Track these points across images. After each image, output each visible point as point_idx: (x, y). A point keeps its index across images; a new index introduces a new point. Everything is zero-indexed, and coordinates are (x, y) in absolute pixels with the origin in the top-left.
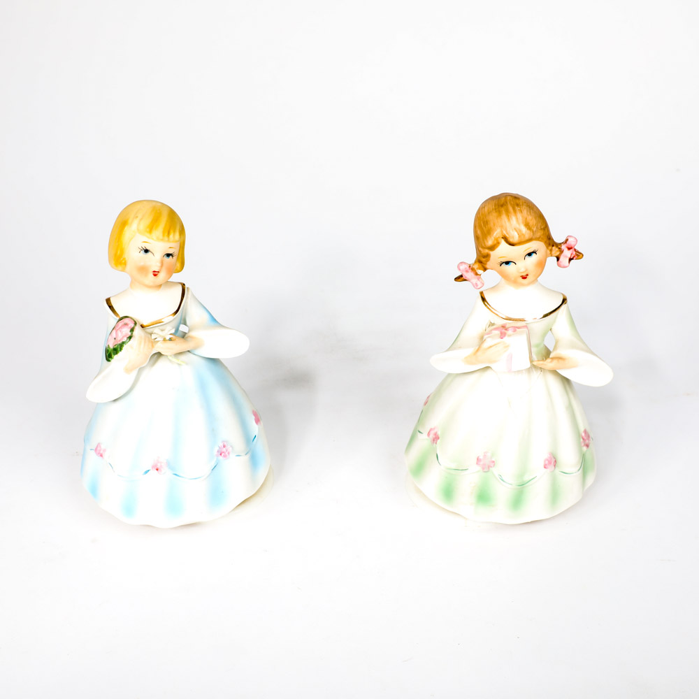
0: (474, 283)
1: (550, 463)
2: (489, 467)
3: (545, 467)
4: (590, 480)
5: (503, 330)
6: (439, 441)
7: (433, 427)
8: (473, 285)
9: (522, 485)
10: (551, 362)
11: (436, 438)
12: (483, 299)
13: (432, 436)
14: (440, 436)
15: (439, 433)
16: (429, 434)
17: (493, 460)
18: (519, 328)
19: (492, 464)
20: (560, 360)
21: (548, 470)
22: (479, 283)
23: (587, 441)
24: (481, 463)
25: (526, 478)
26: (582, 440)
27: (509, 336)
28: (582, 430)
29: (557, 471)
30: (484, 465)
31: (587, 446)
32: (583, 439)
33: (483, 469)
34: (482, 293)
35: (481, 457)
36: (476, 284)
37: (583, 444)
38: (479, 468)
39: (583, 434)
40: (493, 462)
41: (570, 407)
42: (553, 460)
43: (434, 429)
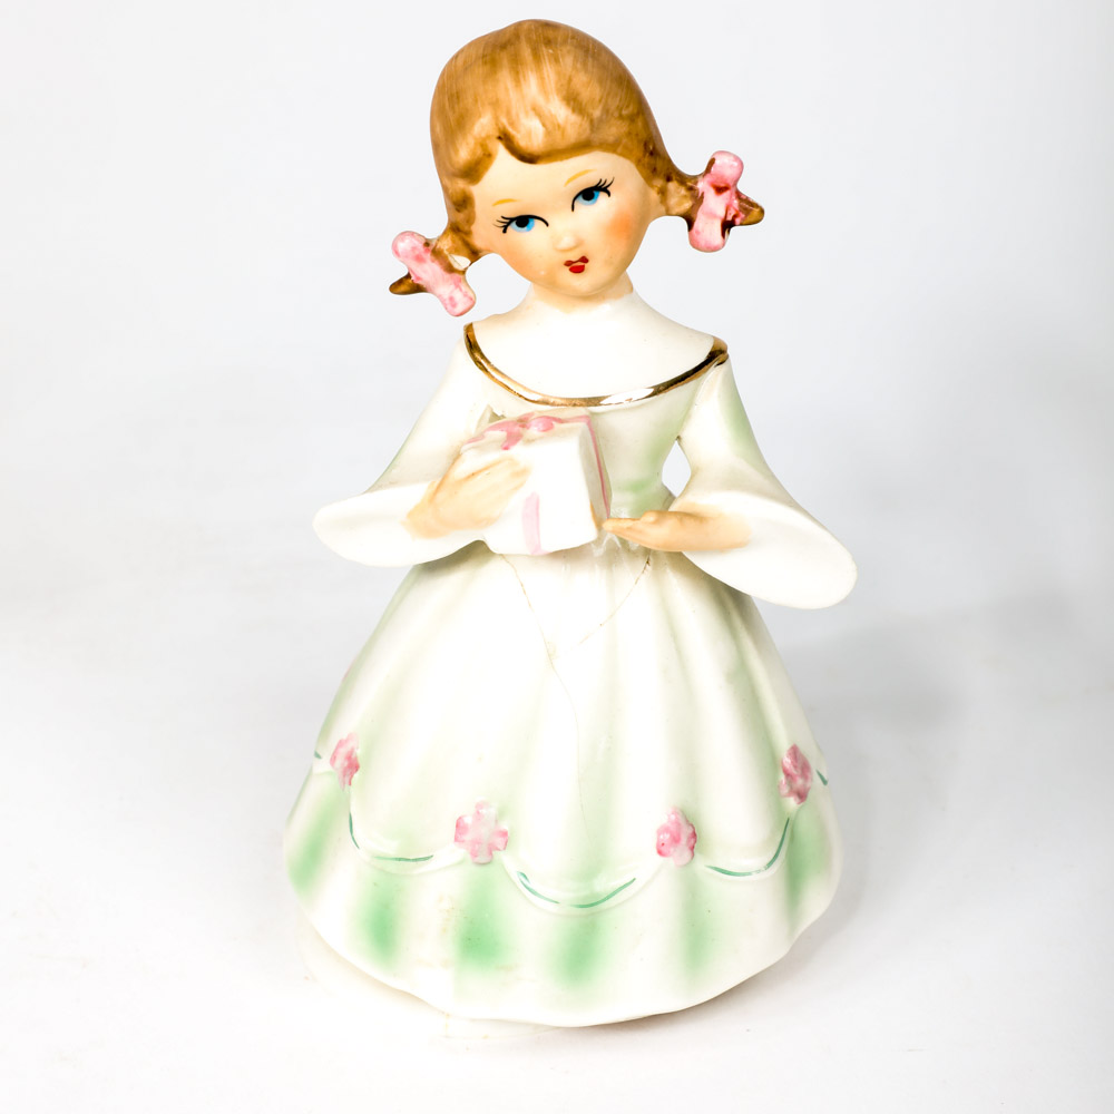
0: (446, 296)
1: (676, 840)
2: (491, 849)
3: (660, 853)
4: (817, 901)
5: (514, 431)
6: (356, 775)
7: (345, 737)
8: (443, 301)
9: (591, 906)
10: (656, 522)
11: (352, 766)
12: (472, 346)
13: (341, 762)
14: (360, 762)
15: (359, 753)
16: (333, 759)
17: (505, 826)
18: (560, 421)
19: (499, 841)
20: (690, 523)
21: (670, 862)
22: (458, 296)
23: (800, 782)
24: (468, 837)
25: (603, 885)
26: (782, 777)
27: (530, 441)
28: (783, 746)
29: (700, 864)
30: (476, 842)
31: (801, 796)
32: (787, 774)
33: (474, 854)
34: (469, 328)
35: (468, 820)
36: (451, 299)
37: (786, 790)
38: (461, 853)
39: (787, 761)
40: (505, 834)
41: (741, 679)
42: (687, 831)
43: (347, 741)
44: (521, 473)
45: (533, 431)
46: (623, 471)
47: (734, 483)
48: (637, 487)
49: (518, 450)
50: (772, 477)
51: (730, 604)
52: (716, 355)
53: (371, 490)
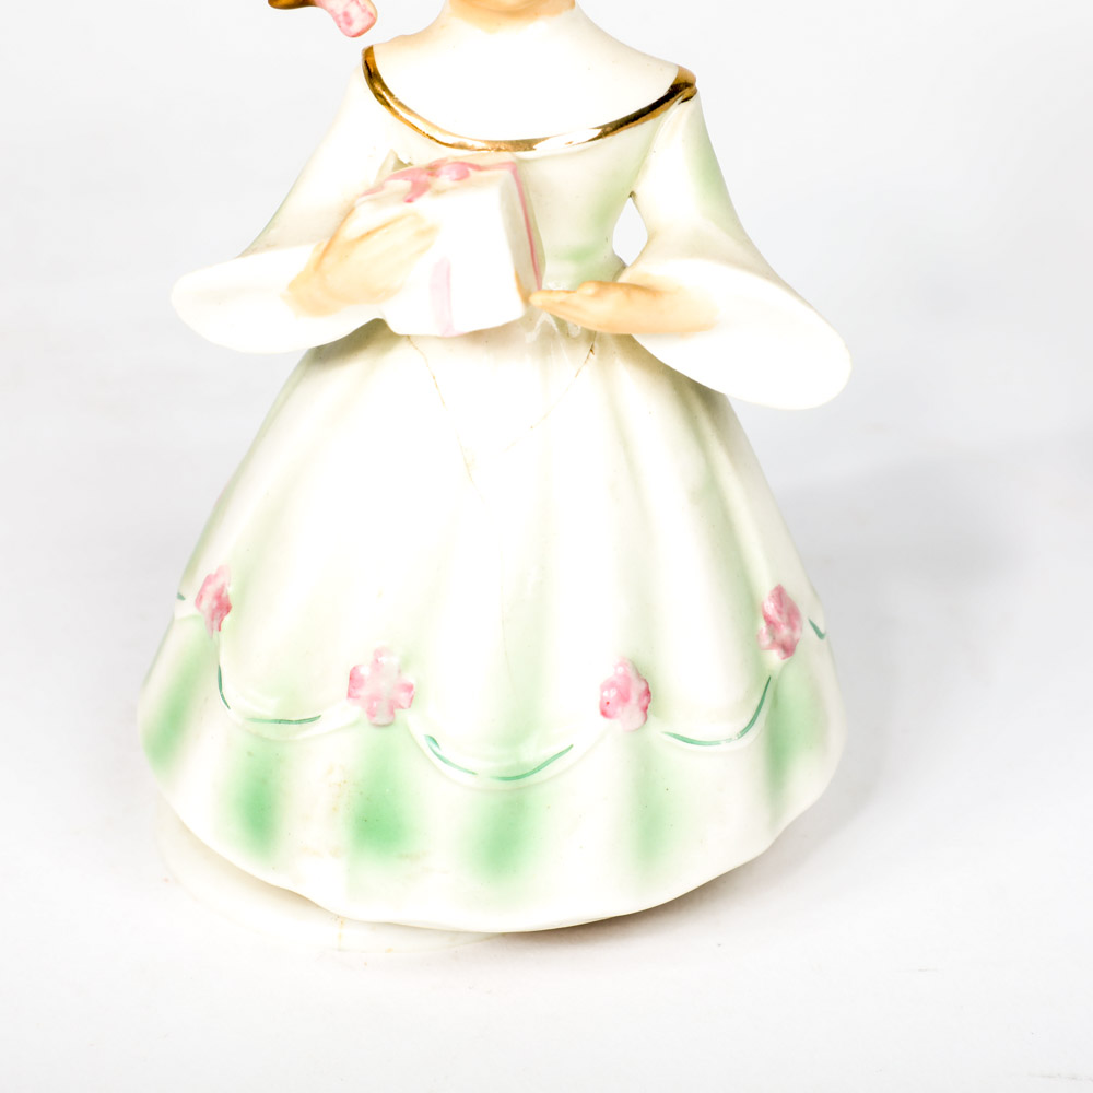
0: (339, 11)
1: (624, 698)
2: (393, 707)
3: (604, 713)
4: (808, 783)
5: (420, 181)
6: (227, 619)
7: (214, 572)
8: (336, 18)
9: (517, 779)
10: (596, 295)
11: (223, 607)
12: (372, 75)
13: (208, 602)
14: (233, 601)
15: (231, 591)
16: (200, 599)
17: (409, 678)
18: (478, 168)
19: (403, 696)
20: (638, 297)
21: (616, 726)
22: (354, 11)
23: (785, 632)
24: (364, 692)
25: (531, 754)
26: (762, 625)
28: (765, 588)
29: (656, 729)
30: (374, 698)
31: (788, 649)
32: (769, 622)
33: (371, 713)
34: (368, 52)
35: (365, 671)
36: (346, 14)
37: (767, 641)
38: (356, 711)
39: (770, 608)
40: (409, 688)
41: (710, 495)
42: (636, 689)
43: (216, 576)
44: (427, 232)
45: (445, 180)
46: (559, 235)
47: (698, 249)
48: (579, 255)
49: (424, 203)
50: (747, 242)
51: (698, 406)
52: (680, 89)
53: (245, 253)
